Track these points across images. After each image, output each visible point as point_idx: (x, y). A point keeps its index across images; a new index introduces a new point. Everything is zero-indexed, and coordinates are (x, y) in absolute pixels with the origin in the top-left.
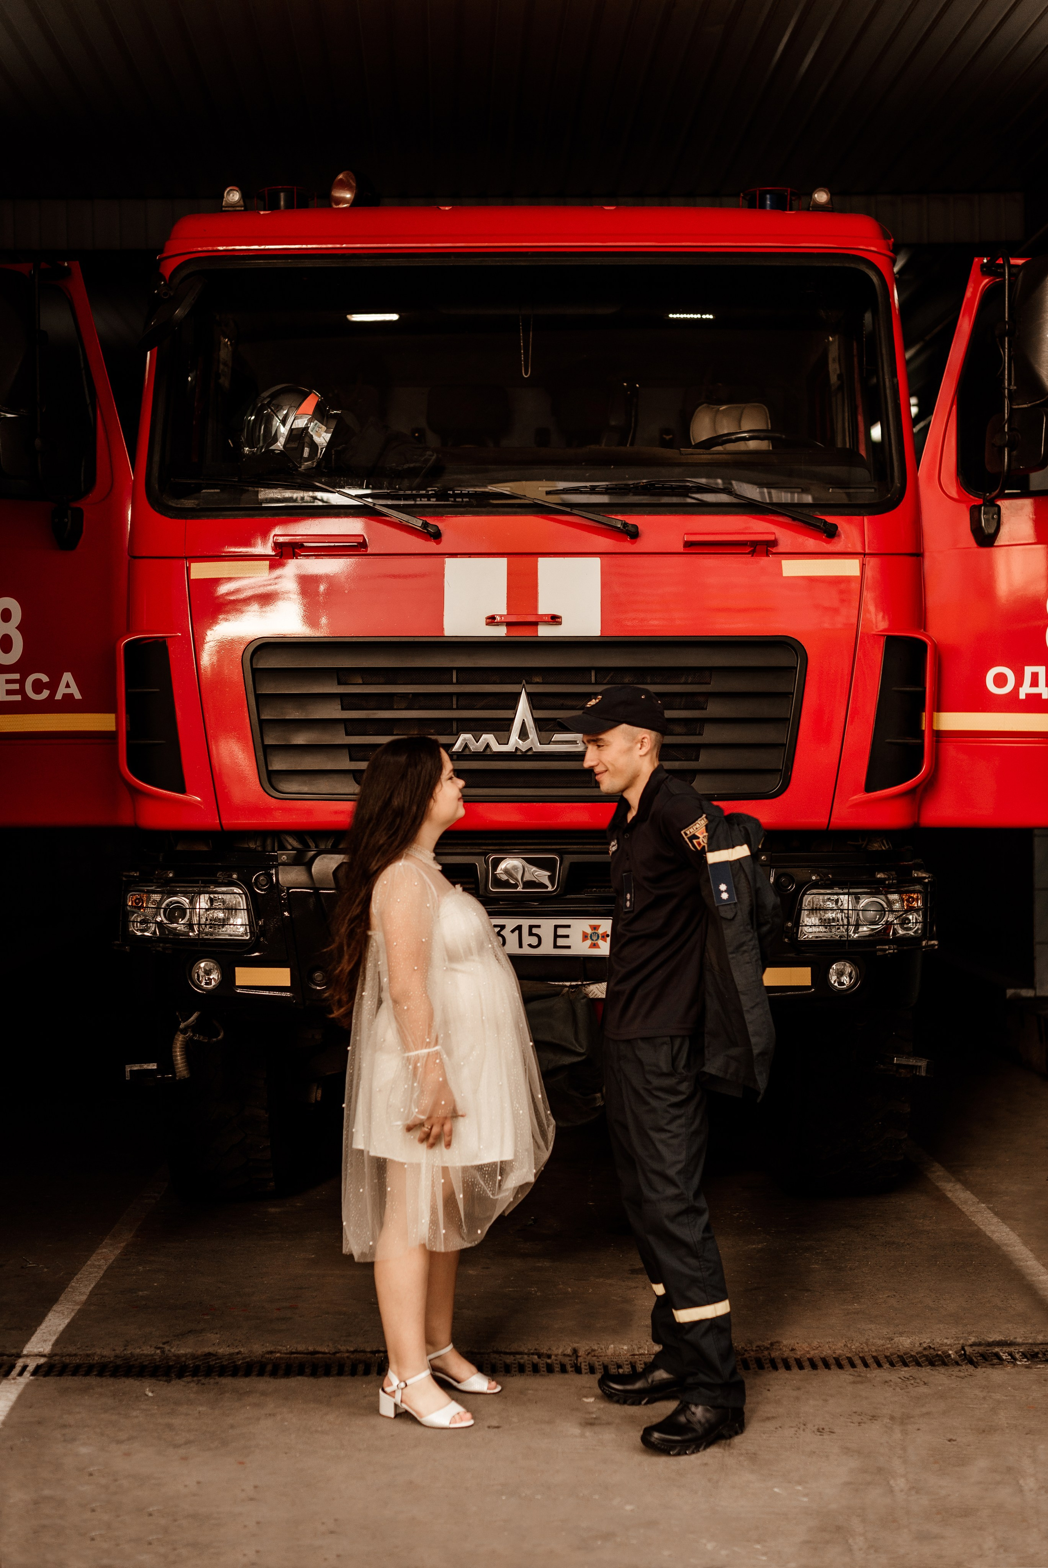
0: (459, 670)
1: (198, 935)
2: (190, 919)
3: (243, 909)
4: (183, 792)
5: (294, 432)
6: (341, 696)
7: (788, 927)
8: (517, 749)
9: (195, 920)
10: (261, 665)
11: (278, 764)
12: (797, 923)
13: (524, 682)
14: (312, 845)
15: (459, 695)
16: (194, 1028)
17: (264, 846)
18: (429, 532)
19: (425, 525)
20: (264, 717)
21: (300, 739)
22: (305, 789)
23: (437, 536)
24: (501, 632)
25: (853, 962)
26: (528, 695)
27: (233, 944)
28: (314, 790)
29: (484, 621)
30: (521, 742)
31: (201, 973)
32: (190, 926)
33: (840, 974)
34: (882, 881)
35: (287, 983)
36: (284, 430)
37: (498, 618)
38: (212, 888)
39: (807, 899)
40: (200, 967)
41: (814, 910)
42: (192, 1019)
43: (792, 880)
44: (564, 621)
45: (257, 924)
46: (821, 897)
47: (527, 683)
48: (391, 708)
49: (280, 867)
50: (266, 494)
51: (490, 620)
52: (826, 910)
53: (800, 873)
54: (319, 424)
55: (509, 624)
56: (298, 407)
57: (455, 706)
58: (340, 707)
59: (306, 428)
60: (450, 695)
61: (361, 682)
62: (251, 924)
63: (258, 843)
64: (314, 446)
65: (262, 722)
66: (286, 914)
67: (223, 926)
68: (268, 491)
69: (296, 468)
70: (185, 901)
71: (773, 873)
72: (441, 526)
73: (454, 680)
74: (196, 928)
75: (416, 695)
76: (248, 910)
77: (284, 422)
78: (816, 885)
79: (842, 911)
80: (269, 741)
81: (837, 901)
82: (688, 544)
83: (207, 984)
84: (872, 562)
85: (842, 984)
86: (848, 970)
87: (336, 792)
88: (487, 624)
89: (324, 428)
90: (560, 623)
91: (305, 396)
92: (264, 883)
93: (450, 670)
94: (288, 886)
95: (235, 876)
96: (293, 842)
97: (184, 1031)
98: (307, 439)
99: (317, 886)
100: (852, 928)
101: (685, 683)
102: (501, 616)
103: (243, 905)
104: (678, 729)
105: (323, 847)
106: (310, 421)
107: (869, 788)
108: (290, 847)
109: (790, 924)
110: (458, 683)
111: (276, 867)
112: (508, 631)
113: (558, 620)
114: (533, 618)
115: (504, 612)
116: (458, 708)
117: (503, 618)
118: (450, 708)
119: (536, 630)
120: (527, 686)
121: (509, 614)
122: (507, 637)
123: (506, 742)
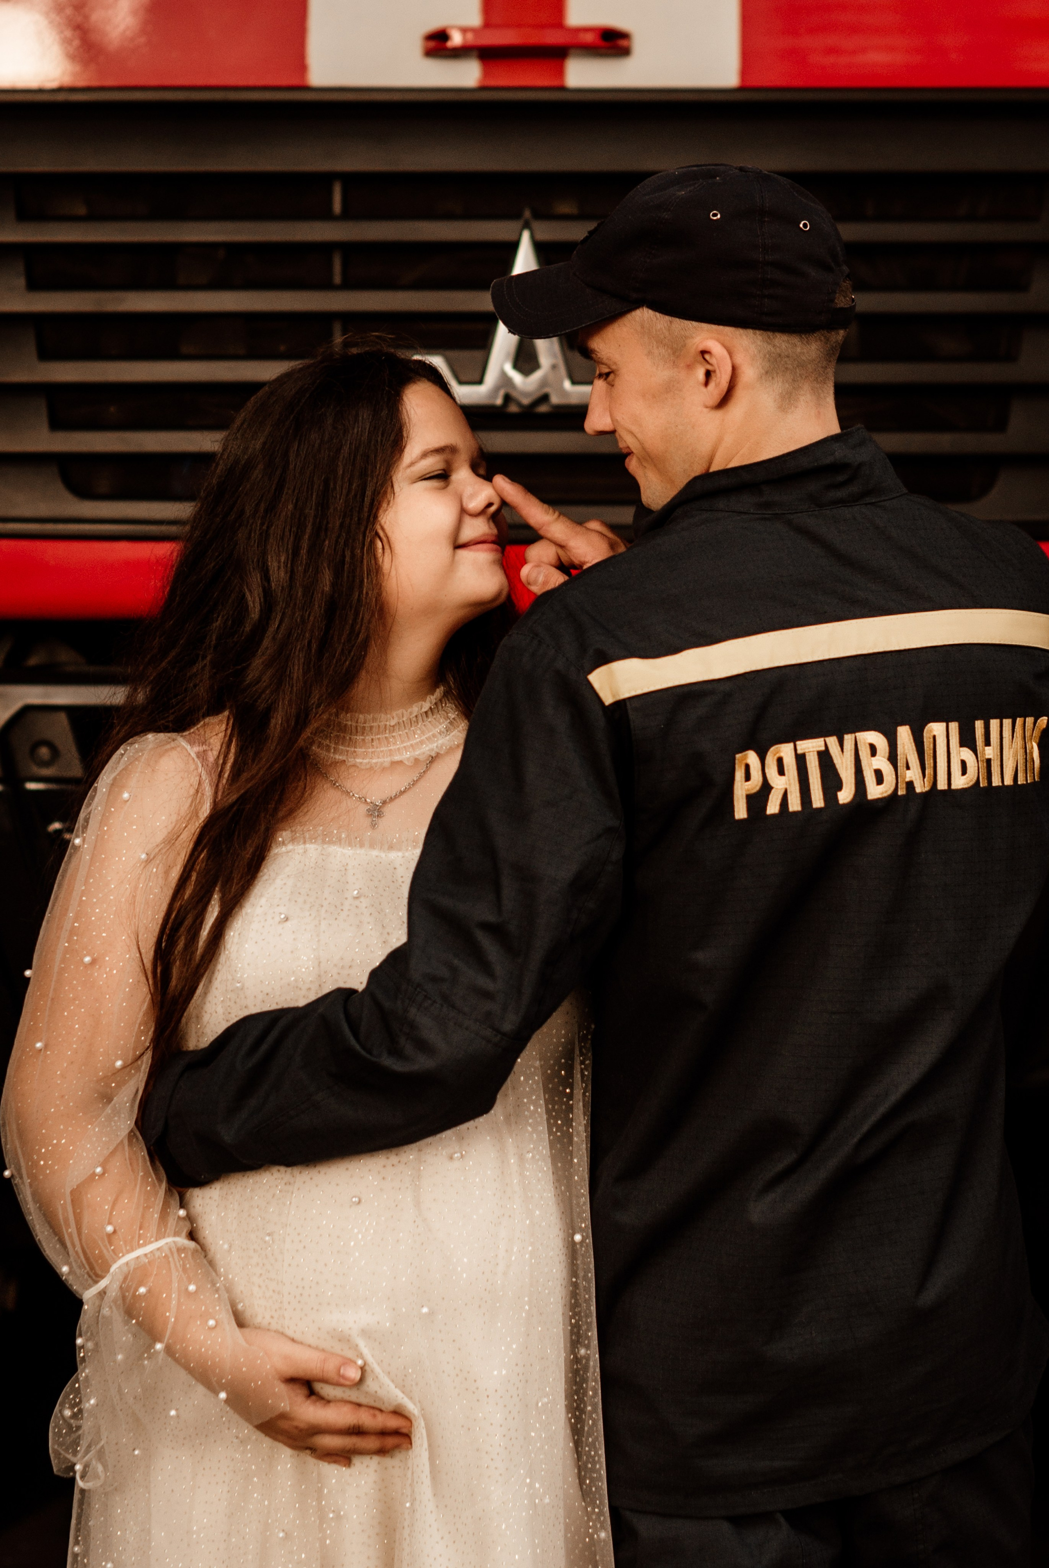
0: (351, 180)
6: (30, 254)
8: (508, 399)
13: (527, 214)
15: (350, 250)
24: (467, 75)
29: (418, 46)
30: (517, 377)
37: (456, 39)
44: (638, 45)
47: (539, 215)
51: (432, 44)
55: (487, 54)
57: (337, 279)
58: (21, 281)
60: (326, 249)
61: (83, 211)
73: (337, 207)
88: (430, 53)
90: (625, 52)
93: (326, 179)
102: (464, 30)
104: (947, 344)
110: (349, 214)
112: (486, 73)
113: (623, 43)
114: (551, 38)
115: (475, 19)
116: (350, 284)
117: (470, 37)
118: (325, 285)
119: (560, 72)
120: (537, 225)
121: (488, 24)
122: (482, 88)
123: (477, 378)
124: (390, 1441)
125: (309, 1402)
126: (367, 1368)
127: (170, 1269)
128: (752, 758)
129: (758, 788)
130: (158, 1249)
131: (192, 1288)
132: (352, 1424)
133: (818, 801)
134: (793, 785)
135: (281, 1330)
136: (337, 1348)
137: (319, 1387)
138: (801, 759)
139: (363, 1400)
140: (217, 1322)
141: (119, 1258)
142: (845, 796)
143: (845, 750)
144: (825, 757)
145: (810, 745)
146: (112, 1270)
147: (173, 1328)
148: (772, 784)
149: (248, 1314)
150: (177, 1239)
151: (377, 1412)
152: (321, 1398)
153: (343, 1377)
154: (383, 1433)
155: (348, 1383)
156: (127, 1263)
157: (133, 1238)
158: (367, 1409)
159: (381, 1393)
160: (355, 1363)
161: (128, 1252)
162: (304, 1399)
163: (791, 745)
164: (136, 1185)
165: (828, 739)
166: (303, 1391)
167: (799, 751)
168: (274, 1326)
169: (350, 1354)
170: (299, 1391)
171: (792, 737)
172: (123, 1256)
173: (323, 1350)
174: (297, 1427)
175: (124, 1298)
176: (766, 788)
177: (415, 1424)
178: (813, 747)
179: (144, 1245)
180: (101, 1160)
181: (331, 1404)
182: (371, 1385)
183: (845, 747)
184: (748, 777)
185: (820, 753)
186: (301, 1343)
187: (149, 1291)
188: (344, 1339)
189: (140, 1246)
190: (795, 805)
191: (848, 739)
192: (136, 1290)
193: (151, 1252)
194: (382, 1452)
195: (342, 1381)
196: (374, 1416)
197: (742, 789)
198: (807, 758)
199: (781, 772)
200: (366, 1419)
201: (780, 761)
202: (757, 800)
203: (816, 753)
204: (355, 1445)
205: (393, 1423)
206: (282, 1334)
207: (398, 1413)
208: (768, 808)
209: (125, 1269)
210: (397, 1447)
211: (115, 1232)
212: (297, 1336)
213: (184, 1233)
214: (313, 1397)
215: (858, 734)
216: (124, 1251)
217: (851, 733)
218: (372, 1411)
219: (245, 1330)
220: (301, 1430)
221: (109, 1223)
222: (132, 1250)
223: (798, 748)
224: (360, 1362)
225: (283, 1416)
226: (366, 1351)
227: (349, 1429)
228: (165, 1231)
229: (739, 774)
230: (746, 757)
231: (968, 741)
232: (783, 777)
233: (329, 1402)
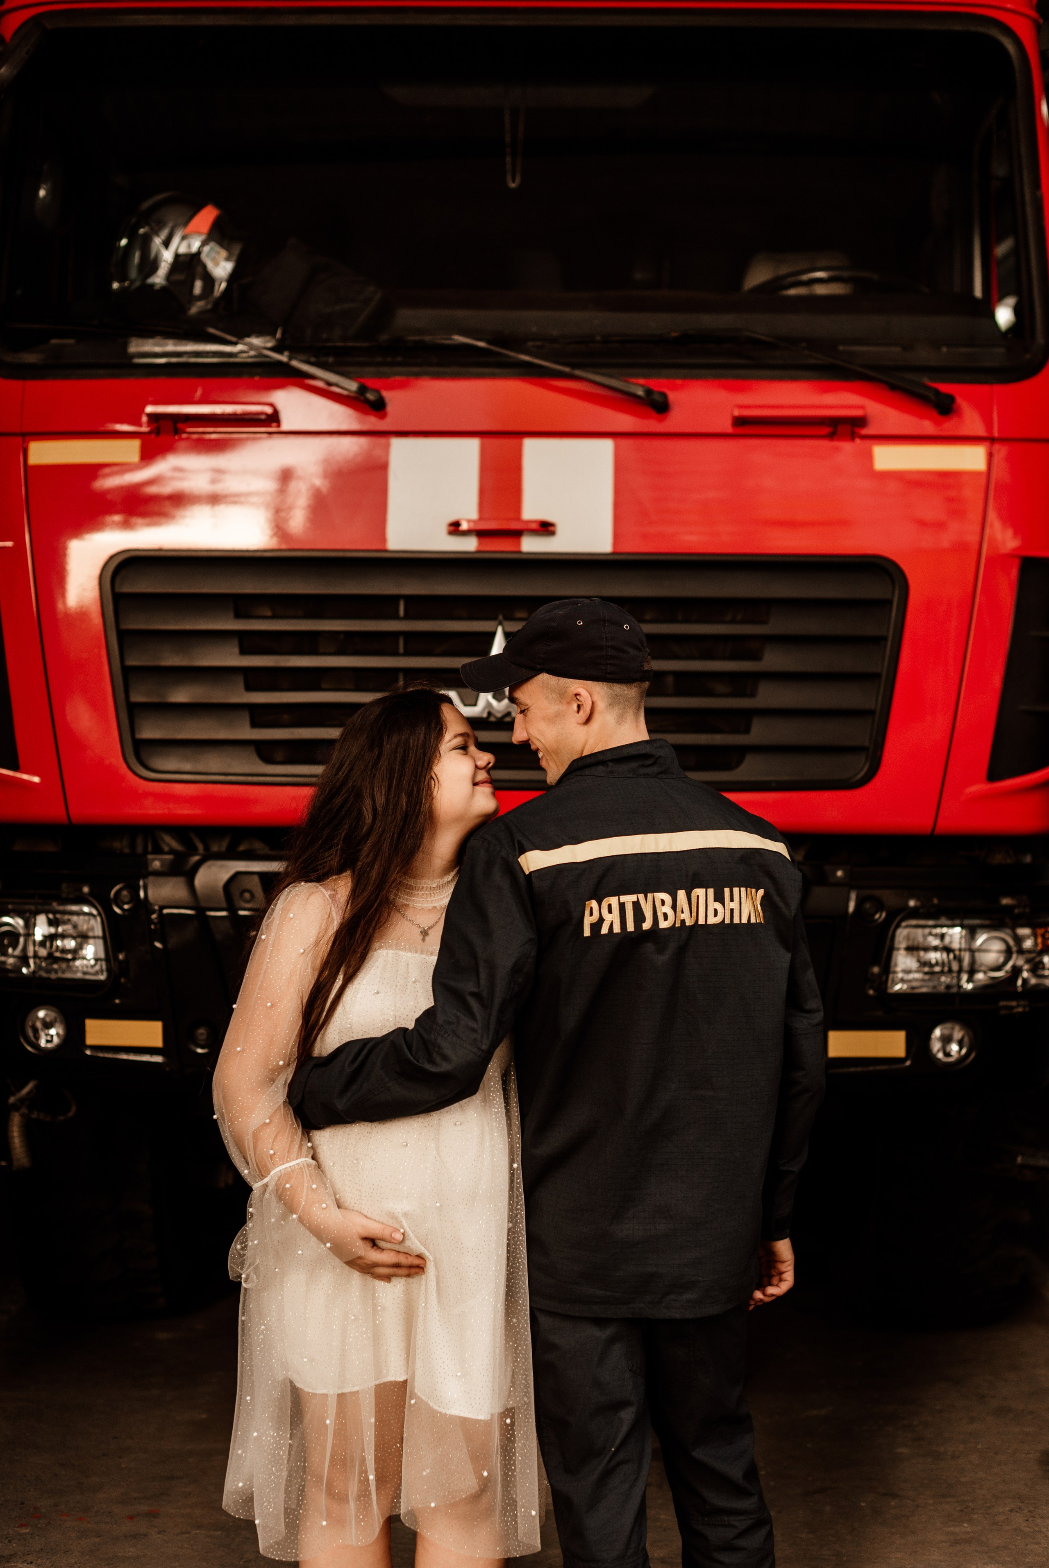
0: (409, 599)
1: (34, 972)
2: (25, 949)
3: (98, 937)
4: (16, 768)
5: (181, 259)
6: (241, 636)
7: (873, 974)
8: (490, 714)
9: (31, 953)
10: (127, 588)
11: (149, 731)
12: (887, 968)
13: (501, 617)
14: (200, 847)
15: (408, 636)
16: (31, 1102)
17: (133, 846)
18: (367, 401)
19: (362, 389)
20: (131, 662)
21: (181, 695)
22: (188, 767)
23: (378, 407)
24: (470, 545)
25: (965, 1024)
26: (507, 635)
27: (85, 986)
28: (200, 767)
29: (444, 529)
30: (495, 703)
31: (39, 1025)
32: (24, 959)
33: (946, 1040)
34: (1009, 909)
35: (159, 1043)
36: (167, 256)
37: (464, 526)
38: (55, 905)
39: (902, 935)
40: (37, 1018)
41: (912, 949)
42: (26, 1090)
43: (880, 907)
44: (559, 529)
45: (116, 958)
46: (920, 931)
47: (507, 618)
48: (313, 652)
49: (151, 878)
50: (137, 346)
51: (452, 528)
52: (927, 949)
53: (889, 897)
54: (217, 248)
55: (481, 534)
56: (186, 224)
57: (401, 650)
58: (236, 650)
59: (199, 253)
60: (395, 635)
61: (269, 613)
62: (107, 959)
63: (125, 843)
64: (209, 281)
65: (127, 671)
66: (158, 945)
67: (74, 959)
68: (140, 341)
69: (184, 309)
70: (18, 922)
71: (853, 896)
72: (386, 394)
73: (402, 612)
74: (31, 962)
75: (349, 634)
76: (104, 938)
77: (166, 244)
78: (914, 914)
79: (948, 950)
80: (137, 697)
81: (942, 936)
82: (739, 422)
83: (48, 1041)
84: (1001, 451)
85: (947, 1054)
86: (958, 1034)
87: (231, 771)
88: (451, 533)
89: (224, 253)
90: (553, 533)
91: (196, 208)
92: (126, 900)
93: (396, 598)
94: (161, 903)
95: (86, 890)
96: (170, 842)
97: (16, 1107)
98: (199, 269)
99: (203, 904)
100: (965, 977)
101: (733, 622)
102: (469, 521)
103: (99, 931)
104: (720, 688)
105: (215, 848)
106: (204, 243)
107: (993, 776)
108: (166, 849)
109: (876, 970)
110: (408, 617)
111: (144, 877)
112: (480, 544)
113: (551, 528)
114: (514, 526)
115: (474, 515)
116: (408, 653)
117: (472, 526)
118: (395, 653)
119: (519, 544)
120: (506, 623)
121: (481, 518)
122: (478, 552)
123: (474, 703)
124: (413, 1270)
125: (373, 1250)
126: (405, 1234)
127: (303, 1175)
128: (594, 904)
129: (596, 920)
130: (297, 1164)
131: (314, 1186)
132: (395, 1262)
133: (631, 927)
134: (616, 919)
135: (360, 1211)
136: (390, 1222)
137: (378, 1242)
138: (622, 906)
139: (401, 1250)
140: (326, 1205)
141: (276, 1168)
142: (647, 925)
143: (648, 902)
144: (636, 905)
145: (628, 898)
146: (272, 1173)
147: (304, 1207)
148: (604, 918)
149: (342, 1200)
150: (307, 1159)
151: (408, 1256)
152: (379, 1248)
153: (393, 1238)
154: (411, 1267)
155: (396, 1242)
156: (280, 1171)
157: (284, 1157)
158: (403, 1254)
159: (413, 1247)
160: (399, 1231)
161: (281, 1165)
162: (371, 1249)
163: (617, 897)
164: (286, 1128)
165: (638, 895)
166: (369, 1245)
167: (621, 901)
168: (356, 1208)
169: (396, 1226)
170: (368, 1244)
171: (617, 893)
172: (278, 1167)
173: (382, 1223)
174: (366, 1263)
175: (277, 1190)
176: (601, 920)
177: (428, 1263)
178: (630, 899)
179: (290, 1161)
180: (269, 1115)
181: (385, 1251)
182: (408, 1243)
183: (648, 900)
184: (591, 914)
185: (633, 903)
186: (371, 1219)
187: (291, 1187)
188: (394, 1217)
189: (287, 1162)
190: (617, 929)
191: (650, 895)
192: (285, 1185)
193: (293, 1165)
194: (408, 1276)
195: (393, 1241)
196: (407, 1258)
197: (588, 921)
198: (626, 904)
199: (610, 912)
200: (402, 1259)
201: (610, 906)
202: (596, 926)
203: (631, 902)
204: (395, 1272)
205: (417, 1262)
206: (360, 1213)
207: (419, 1256)
208: (602, 931)
209: (279, 1174)
210: (417, 1273)
211: (274, 1154)
212: (369, 1215)
213: (310, 1156)
214: (375, 1247)
215: (654, 894)
216: (279, 1164)
217: (651, 893)
218: (406, 1255)
219: (340, 1209)
220: (368, 1265)
221: (272, 1149)
222: (283, 1164)
223: (621, 899)
224: (402, 1231)
225: (360, 1258)
226: (405, 1225)
227: (394, 1264)
228: (301, 1154)
229: (587, 913)
230: (591, 903)
231: (719, 898)
232: (611, 915)
233: (383, 1250)
